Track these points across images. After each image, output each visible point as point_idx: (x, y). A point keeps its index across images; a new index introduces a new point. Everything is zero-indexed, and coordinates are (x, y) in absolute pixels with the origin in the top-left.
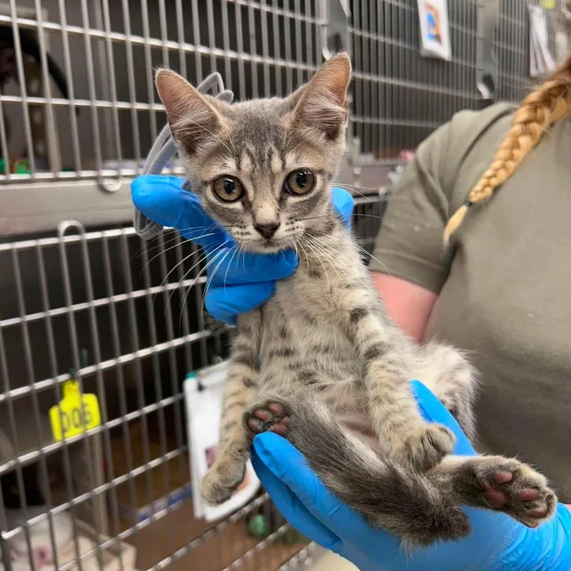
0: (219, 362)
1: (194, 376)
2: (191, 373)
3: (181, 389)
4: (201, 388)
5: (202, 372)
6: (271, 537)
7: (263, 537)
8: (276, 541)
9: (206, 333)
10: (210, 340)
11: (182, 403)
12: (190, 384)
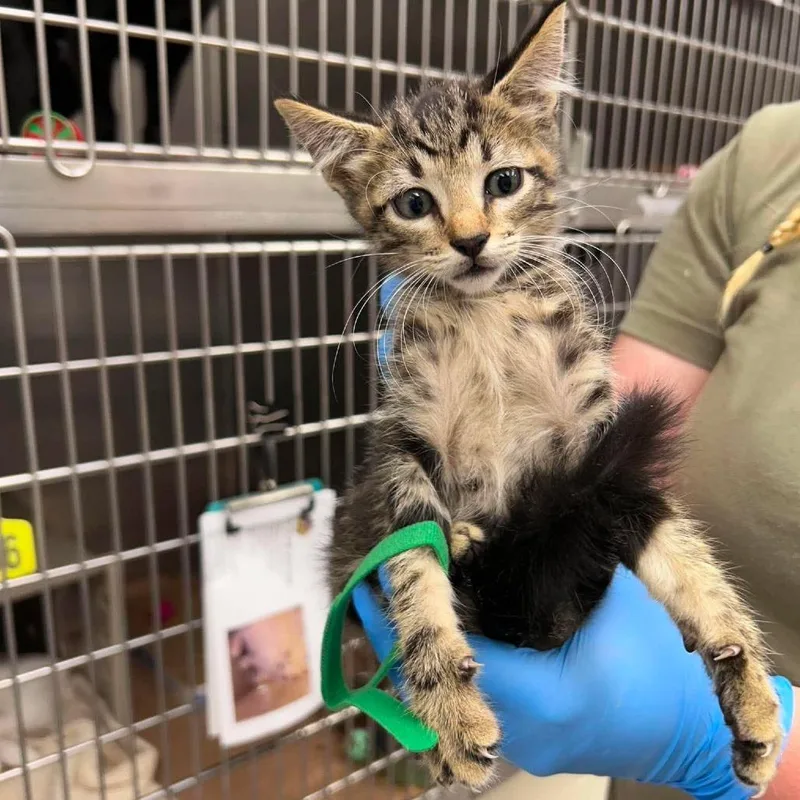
0: (269, 490)
1: (222, 508)
2: (215, 504)
3: (194, 528)
4: (231, 530)
5: (235, 503)
6: (377, 765)
7: (360, 764)
8: (382, 773)
9: (251, 439)
10: (256, 450)
11: (195, 551)
12: (211, 522)
